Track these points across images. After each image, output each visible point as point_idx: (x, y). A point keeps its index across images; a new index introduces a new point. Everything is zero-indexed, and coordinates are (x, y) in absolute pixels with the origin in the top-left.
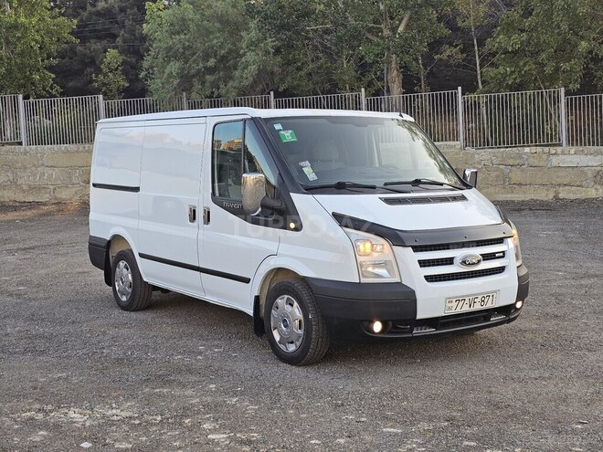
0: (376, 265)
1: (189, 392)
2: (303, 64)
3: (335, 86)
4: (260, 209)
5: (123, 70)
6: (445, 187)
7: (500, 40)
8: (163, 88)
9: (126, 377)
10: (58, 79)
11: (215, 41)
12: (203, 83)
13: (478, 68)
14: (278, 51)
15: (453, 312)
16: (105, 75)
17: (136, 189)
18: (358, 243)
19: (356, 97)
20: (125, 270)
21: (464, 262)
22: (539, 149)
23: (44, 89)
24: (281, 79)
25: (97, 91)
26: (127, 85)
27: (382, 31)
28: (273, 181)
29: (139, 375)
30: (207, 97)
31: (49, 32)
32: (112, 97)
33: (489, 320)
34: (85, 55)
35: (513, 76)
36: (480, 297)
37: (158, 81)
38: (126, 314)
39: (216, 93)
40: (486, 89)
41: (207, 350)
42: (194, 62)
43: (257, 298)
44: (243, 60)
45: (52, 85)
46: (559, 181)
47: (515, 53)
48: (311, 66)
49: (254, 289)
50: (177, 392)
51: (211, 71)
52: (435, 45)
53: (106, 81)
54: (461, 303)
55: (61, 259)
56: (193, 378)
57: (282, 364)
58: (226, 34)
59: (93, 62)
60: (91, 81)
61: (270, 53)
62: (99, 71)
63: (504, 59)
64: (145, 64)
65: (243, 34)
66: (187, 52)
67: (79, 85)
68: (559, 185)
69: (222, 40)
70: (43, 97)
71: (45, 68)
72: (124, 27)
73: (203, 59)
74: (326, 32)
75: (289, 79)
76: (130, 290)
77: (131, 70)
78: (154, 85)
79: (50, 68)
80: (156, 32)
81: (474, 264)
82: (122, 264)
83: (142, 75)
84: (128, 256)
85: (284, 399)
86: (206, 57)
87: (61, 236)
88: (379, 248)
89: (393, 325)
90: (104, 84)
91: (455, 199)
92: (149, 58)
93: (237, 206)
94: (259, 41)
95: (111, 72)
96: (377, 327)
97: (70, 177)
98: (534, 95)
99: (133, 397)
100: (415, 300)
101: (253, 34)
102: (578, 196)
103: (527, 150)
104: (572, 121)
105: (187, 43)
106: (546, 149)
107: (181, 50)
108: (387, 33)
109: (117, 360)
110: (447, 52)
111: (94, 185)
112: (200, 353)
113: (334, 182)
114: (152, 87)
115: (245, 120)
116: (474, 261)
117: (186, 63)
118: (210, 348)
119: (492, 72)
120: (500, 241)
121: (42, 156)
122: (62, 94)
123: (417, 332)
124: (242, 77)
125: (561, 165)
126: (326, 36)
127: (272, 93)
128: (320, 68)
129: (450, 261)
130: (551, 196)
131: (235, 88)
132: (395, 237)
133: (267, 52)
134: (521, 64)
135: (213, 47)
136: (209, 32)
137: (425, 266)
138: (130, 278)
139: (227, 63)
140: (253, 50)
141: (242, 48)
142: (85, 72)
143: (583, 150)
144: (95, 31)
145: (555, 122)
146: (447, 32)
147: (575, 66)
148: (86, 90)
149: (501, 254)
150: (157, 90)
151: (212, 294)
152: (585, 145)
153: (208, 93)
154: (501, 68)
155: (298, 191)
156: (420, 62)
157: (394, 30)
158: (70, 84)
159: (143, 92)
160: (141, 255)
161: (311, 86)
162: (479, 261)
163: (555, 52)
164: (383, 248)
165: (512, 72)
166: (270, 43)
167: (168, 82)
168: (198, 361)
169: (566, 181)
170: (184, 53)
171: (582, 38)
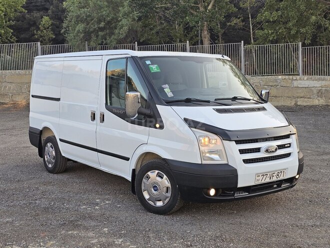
0: (211, 152)
1: (91, 234)
2: (154, 26)
3: (172, 39)
4: (137, 115)
5: (52, 29)
6: (252, 101)
7: (265, 15)
8: (75, 39)
9: (50, 222)
10: (15, 33)
11: (104, 12)
12: (97, 36)
13: (251, 30)
14: (140, 19)
15: (260, 182)
16: (42, 31)
17: (58, 100)
18: (201, 138)
19: (184, 46)
20: (51, 148)
21: (267, 151)
22: (287, 77)
23: (7, 39)
24: (142, 35)
25: (37, 40)
26: (54, 37)
27: (199, 9)
28: (145, 97)
29: (58, 221)
30: (99, 44)
31: (9, 6)
32: (46, 44)
33: (281, 187)
34: (30, 20)
35: (273, 35)
36: (276, 173)
37: (72, 35)
38: (51, 175)
39: (105, 42)
40: (257, 42)
41: (101, 202)
42: (92, 24)
43: (134, 171)
44: (120, 23)
45: (11, 36)
46: (298, 95)
47: (274, 22)
48: (159, 28)
49: (132, 165)
50: (83, 234)
51: (101, 29)
52: (228, 17)
53: (42, 35)
54: (265, 177)
55: (13, 138)
56: (93, 223)
57: (149, 214)
58: (111, 9)
59: (35, 24)
60: (34, 35)
61: (135, 20)
62: (38, 29)
63: (267, 26)
64: (64, 25)
65: (120, 8)
66: (88, 19)
67: (27, 36)
68: (298, 97)
69: (108, 12)
70: (7, 43)
71: (8, 26)
72: (52, 4)
73: (98, 23)
74: (167, 9)
75: (146, 35)
76: (54, 161)
77: (56, 28)
78: (70, 37)
79: (10, 27)
80: (71, 6)
81: (273, 152)
82: (49, 145)
83: (63, 31)
84: (52, 140)
85: (152, 241)
86: (99, 21)
87: (14, 123)
88: (213, 142)
89: (223, 191)
90: (41, 36)
91: (259, 109)
92: (66, 22)
93: (121, 112)
94: (129, 13)
95: (45, 29)
96: (212, 192)
97: (21, 89)
98: (284, 46)
99: (54, 237)
100: (237, 175)
101: (126, 9)
102: (308, 104)
103: (280, 77)
104: (305, 61)
105: (88, 14)
106: (291, 77)
107: (85, 17)
108: (202, 9)
109: (45, 208)
110: (235, 21)
111: (33, 96)
112: (97, 204)
113: (184, 98)
114: (68, 38)
115: (127, 58)
116: (273, 150)
117: (88, 25)
118: (103, 200)
119: (261, 33)
120: (288, 136)
121: (5, 77)
122: (17, 42)
123: (237, 195)
124: (119, 33)
125: (299, 86)
126: (166, 11)
127: (136, 42)
128: (163, 29)
129: (258, 150)
130: (293, 104)
131: (115, 39)
132: (224, 135)
133: (134, 20)
134: (277, 28)
135: (103, 16)
136: (101, 8)
137: (242, 153)
138: (54, 154)
139: (111, 25)
140: (126, 18)
141: (119, 17)
142: (31, 29)
143: (311, 78)
144: (36, 6)
145: (296, 62)
146: (235, 10)
147: (308, 30)
148: (31, 39)
149: (289, 145)
150: (71, 40)
151: (105, 166)
152: (312, 75)
153: (100, 42)
154: (266, 30)
155: (161, 104)
156: (219, 26)
157: (206, 8)
158: (22, 36)
159: (63, 41)
160: (61, 140)
161: (159, 39)
162: (276, 150)
163: (297, 21)
164: (216, 141)
165: (272, 33)
166: (136, 14)
167: (77, 35)
168: (96, 210)
169: (302, 95)
170: (86, 19)
171: (312, 14)
